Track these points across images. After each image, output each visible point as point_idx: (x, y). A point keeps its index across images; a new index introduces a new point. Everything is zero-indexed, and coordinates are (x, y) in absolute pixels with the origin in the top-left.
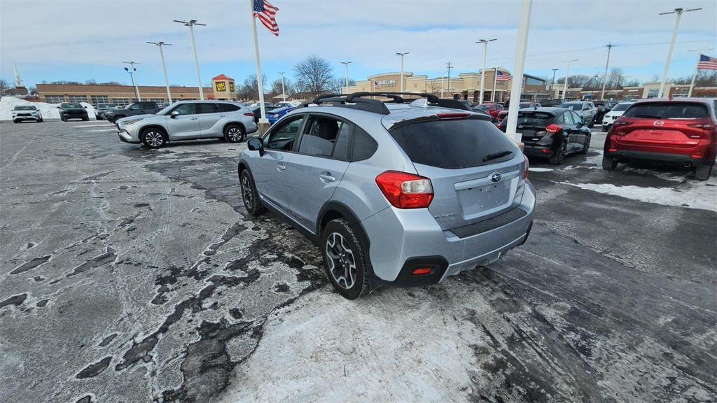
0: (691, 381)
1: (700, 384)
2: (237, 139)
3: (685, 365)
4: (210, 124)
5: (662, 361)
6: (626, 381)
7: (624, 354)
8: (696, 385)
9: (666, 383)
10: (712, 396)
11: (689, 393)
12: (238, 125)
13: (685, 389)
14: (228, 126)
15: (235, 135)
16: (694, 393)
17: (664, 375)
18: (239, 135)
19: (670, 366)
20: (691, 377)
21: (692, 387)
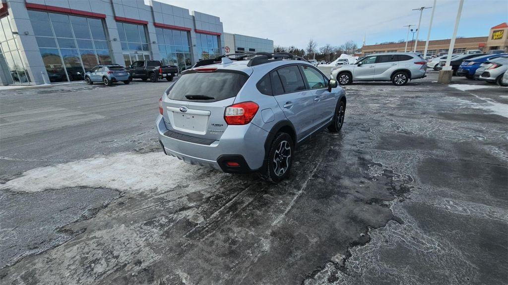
0: (112, 267)
1: (107, 271)
2: (400, 83)
3: (126, 269)
4: (382, 71)
5: (134, 257)
6: (122, 236)
7: (143, 240)
8: (107, 269)
9: (115, 253)
10: (95, 274)
11: (103, 261)
12: (406, 72)
13: (107, 260)
14: (396, 73)
15: (400, 80)
16: (102, 265)
17: (122, 254)
18: (404, 79)
19: (128, 260)
20: (115, 269)
21: (106, 265)
